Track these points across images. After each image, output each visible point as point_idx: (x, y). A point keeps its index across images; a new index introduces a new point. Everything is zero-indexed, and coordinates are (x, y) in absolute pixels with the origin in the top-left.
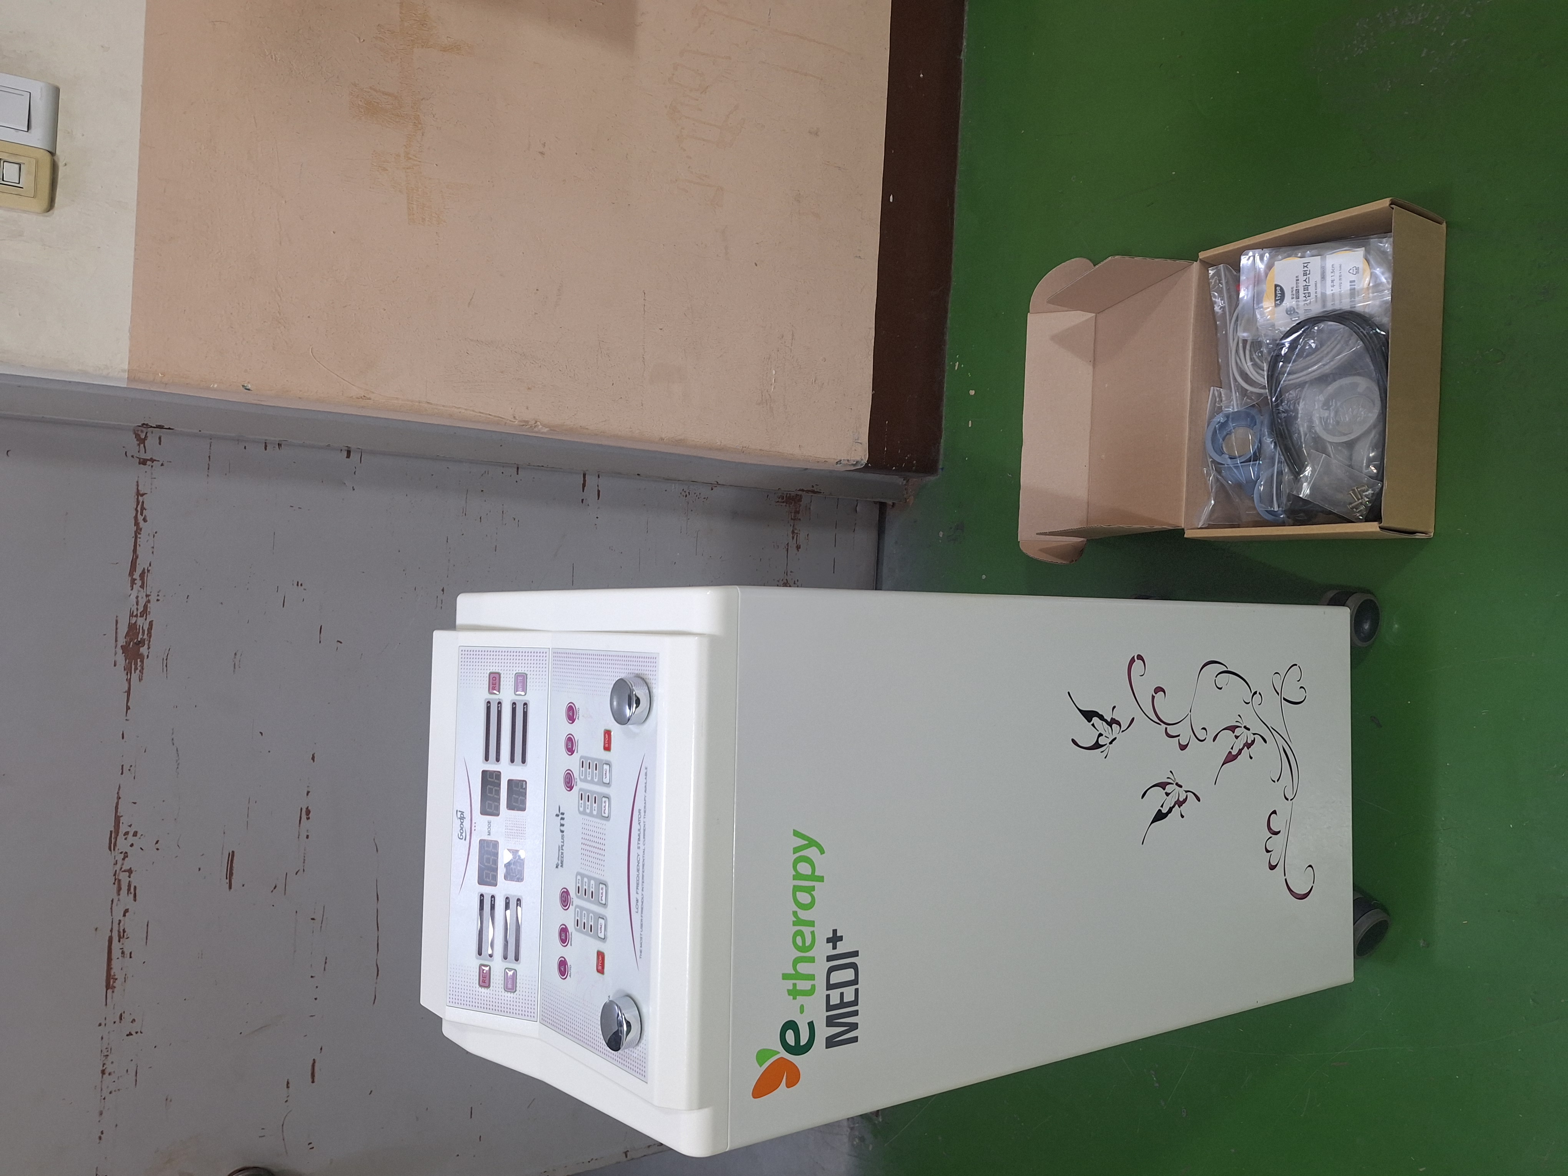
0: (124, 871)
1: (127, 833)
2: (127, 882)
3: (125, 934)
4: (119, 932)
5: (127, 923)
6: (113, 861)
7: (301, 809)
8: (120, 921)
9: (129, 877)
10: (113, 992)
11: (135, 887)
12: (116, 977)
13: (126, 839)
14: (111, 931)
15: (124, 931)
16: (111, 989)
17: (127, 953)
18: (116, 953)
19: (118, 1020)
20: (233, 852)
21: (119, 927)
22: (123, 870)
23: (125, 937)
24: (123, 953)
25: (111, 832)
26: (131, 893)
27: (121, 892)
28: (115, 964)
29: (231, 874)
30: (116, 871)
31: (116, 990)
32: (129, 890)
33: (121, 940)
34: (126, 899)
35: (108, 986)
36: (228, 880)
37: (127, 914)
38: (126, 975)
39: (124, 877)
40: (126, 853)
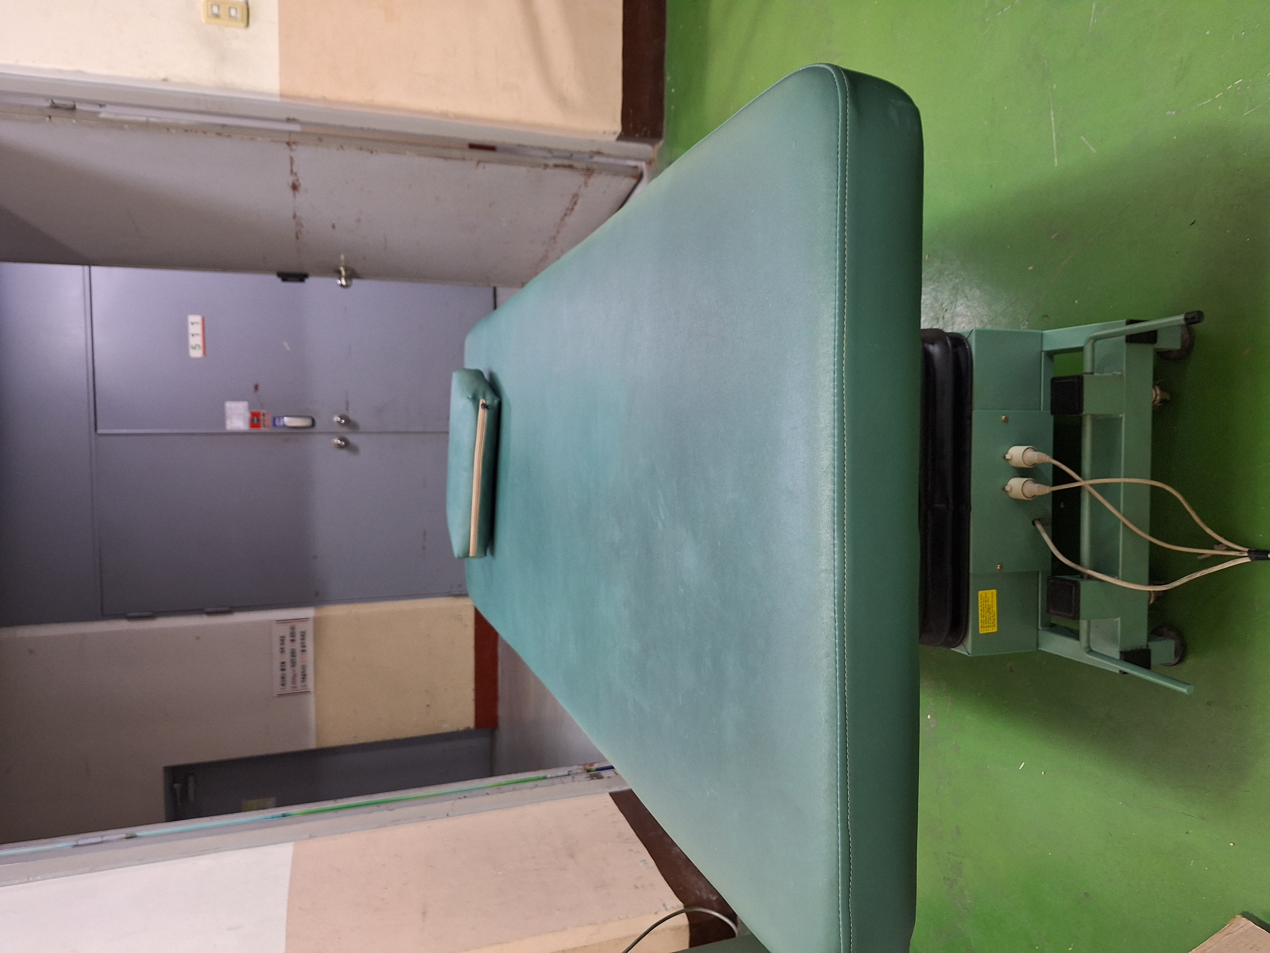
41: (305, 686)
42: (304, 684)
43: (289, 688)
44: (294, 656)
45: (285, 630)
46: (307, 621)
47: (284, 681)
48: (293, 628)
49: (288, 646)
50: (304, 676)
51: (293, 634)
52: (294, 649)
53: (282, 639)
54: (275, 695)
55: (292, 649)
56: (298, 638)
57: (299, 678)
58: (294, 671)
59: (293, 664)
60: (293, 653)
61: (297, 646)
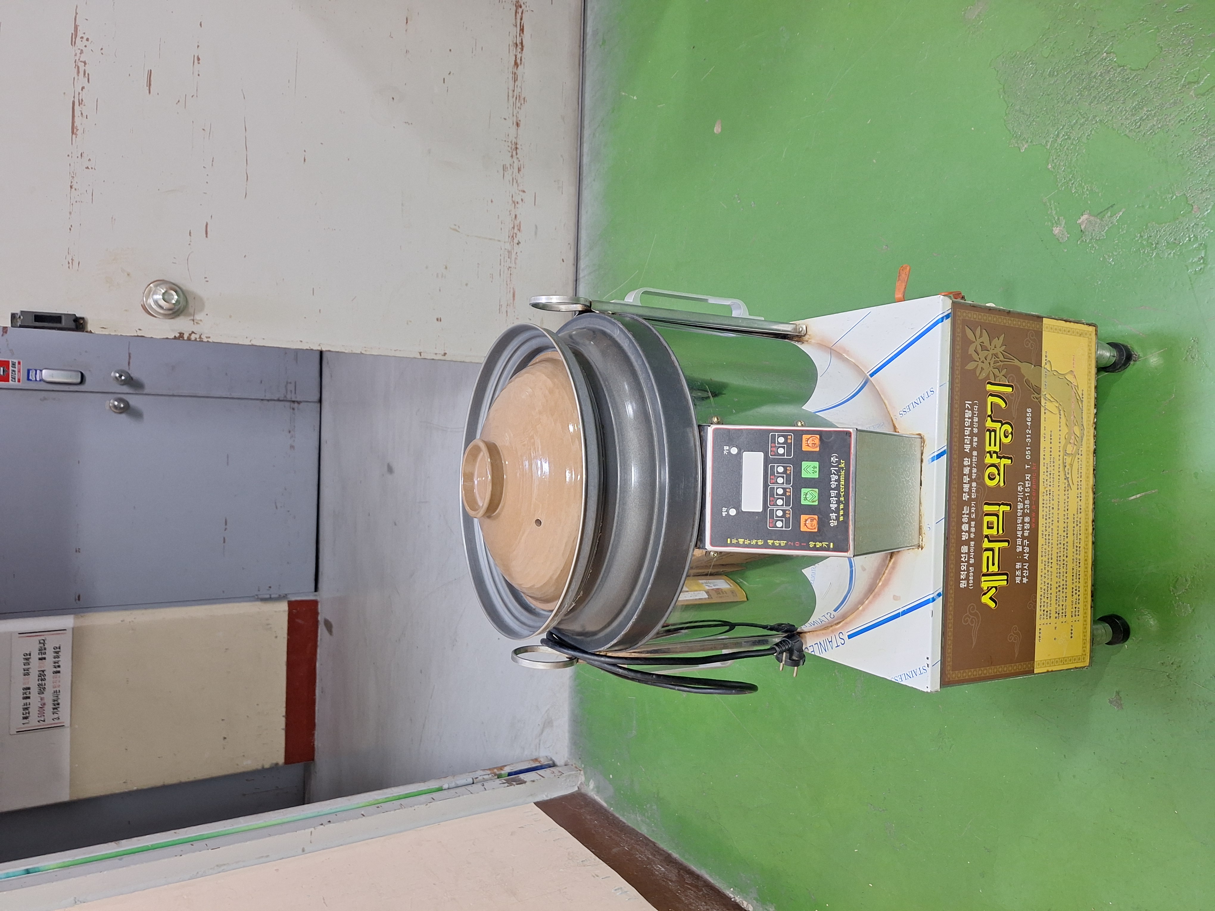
0: (81, 62)
1: (82, 38)
2: (83, 69)
3: (83, 103)
4: (79, 100)
5: (84, 96)
6: (74, 54)
7: (194, 56)
8: (79, 94)
9: (85, 66)
10: (76, 137)
11: (88, 74)
12: (78, 128)
13: (82, 41)
14: (74, 97)
15: (82, 101)
16: (75, 135)
17: (84, 115)
18: (78, 113)
19: (80, 157)
20: (151, 70)
21: (79, 97)
22: (80, 60)
24: (82, 114)
25: (72, 34)
26: (86, 77)
27: (80, 75)
28: (76, 119)
29: (150, 85)
30: (76, 60)
31: (78, 136)
32: (85, 74)
33: (80, 105)
34: (83, 81)
35: (73, 133)
36: (148, 88)
37: (84, 90)
38: (84, 128)
39: (81, 65)
40: (82, 50)
41: (58, 718)
42: (56, 716)
43: (34, 721)
44: (43, 680)
45: (33, 646)
46: (65, 633)
47: (28, 712)
48: (43, 642)
49: (35, 665)
50: (56, 706)
51: (42, 650)
52: (43, 671)
53: (27, 658)
54: (14, 731)
55: (39, 671)
56: (50, 654)
57: (49, 707)
58: (42, 699)
59: (42, 689)
60: (42, 675)
61: (48, 666)
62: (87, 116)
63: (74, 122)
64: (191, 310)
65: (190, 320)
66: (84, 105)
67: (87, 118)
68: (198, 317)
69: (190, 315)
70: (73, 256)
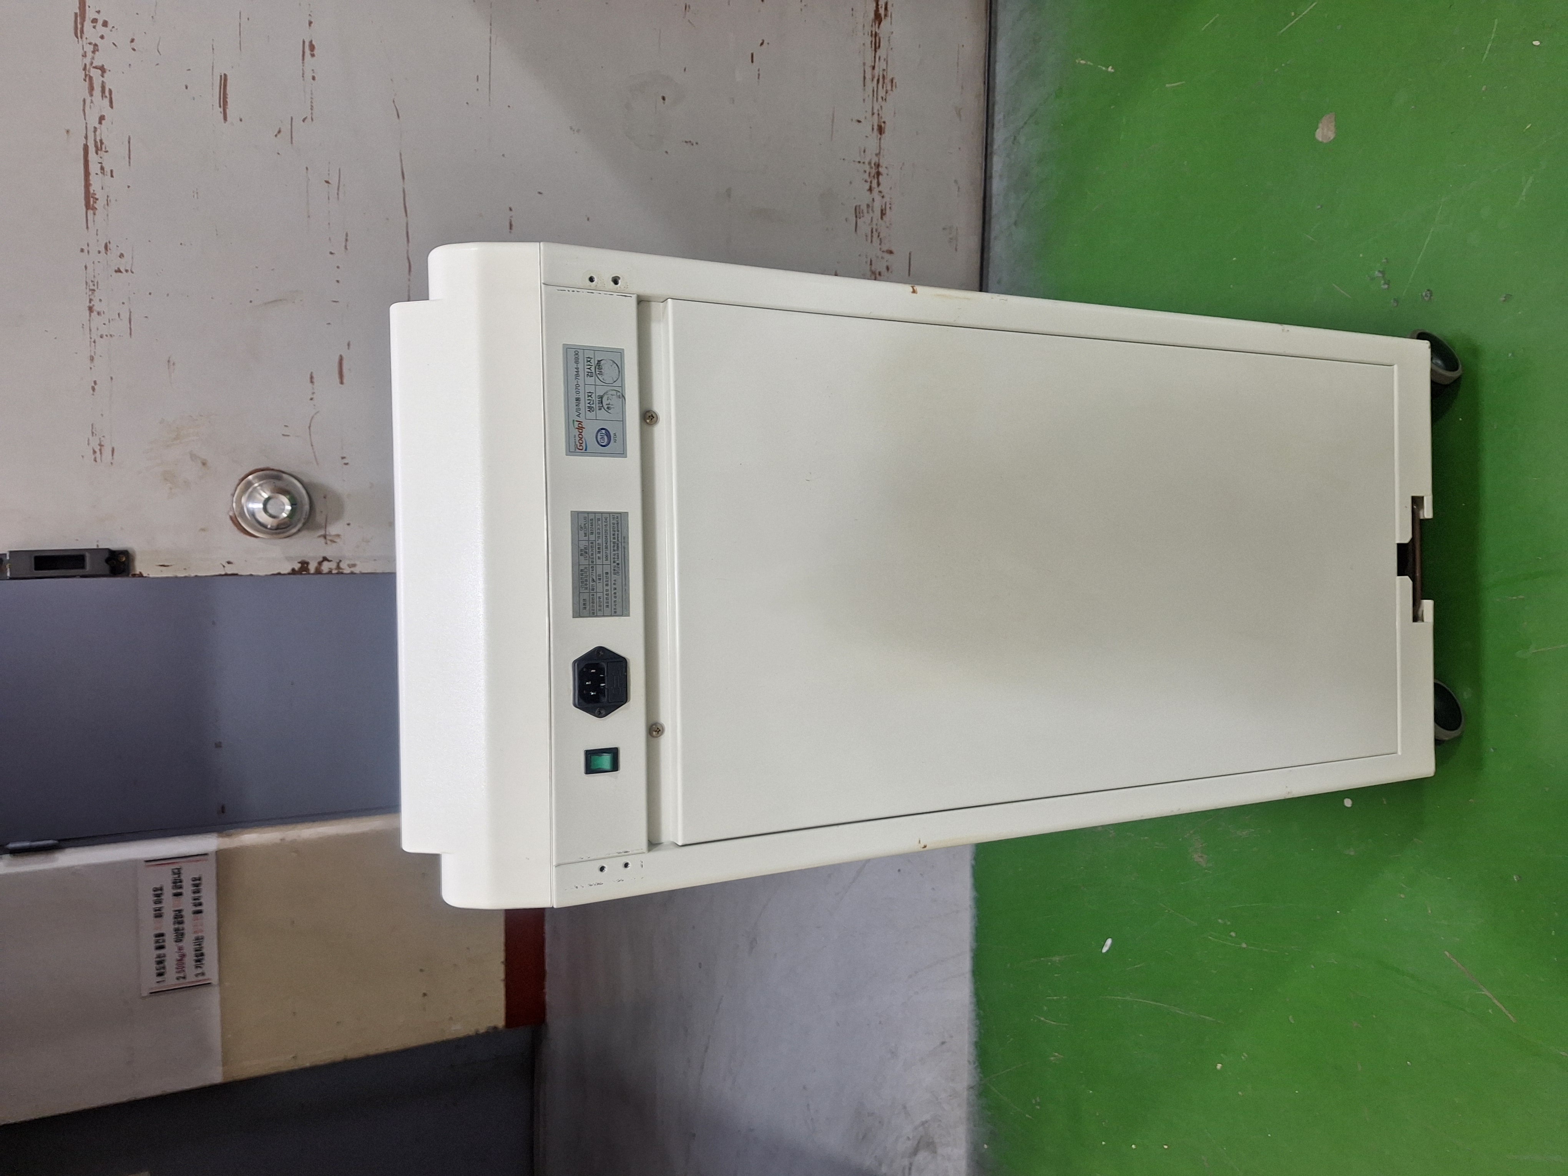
0: (95, 67)
1: (95, 21)
2: (100, 82)
3: (103, 146)
4: (95, 141)
5: (104, 132)
6: (81, 52)
7: (304, 42)
8: (95, 131)
9: (103, 76)
10: (94, 214)
11: (110, 91)
12: (97, 197)
13: (94, 27)
14: (86, 138)
15: (102, 143)
16: (92, 209)
17: (107, 169)
18: (94, 168)
19: (103, 249)
20: (225, 75)
21: (95, 135)
22: (94, 65)
23: (104, 149)
24: (102, 168)
25: (76, 14)
26: (106, 97)
27: (94, 93)
28: (92, 178)
29: (225, 103)
30: (85, 65)
31: (97, 212)
32: (103, 91)
33: (99, 152)
34: (100, 104)
35: (88, 206)
36: (222, 110)
37: (103, 122)
38: (108, 196)
39: (95, 74)
40: (96, 45)
41: (203, 974)
42: (199, 971)
43: (171, 978)
44: (181, 923)
45: (165, 878)
46: (206, 859)
47: (164, 968)
48: (178, 872)
49: (169, 904)
50: (200, 957)
51: (177, 883)
52: (180, 911)
53: (158, 893)
54: (145, 993)
55: (176, 911)
56: (187, 888)
57: (190, 960)
58: (180, 949)
59: (179, 936)
60: (179, 917)
61: (186, 904)
62: (112, 171)
63: (90, 185)
64: (319, 518)
65: (320, 536)
66: (107, 152)
67: (112, 176)
68: (333, 530)
69: (317, 527)
70: (102, 439)
